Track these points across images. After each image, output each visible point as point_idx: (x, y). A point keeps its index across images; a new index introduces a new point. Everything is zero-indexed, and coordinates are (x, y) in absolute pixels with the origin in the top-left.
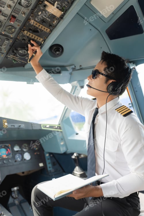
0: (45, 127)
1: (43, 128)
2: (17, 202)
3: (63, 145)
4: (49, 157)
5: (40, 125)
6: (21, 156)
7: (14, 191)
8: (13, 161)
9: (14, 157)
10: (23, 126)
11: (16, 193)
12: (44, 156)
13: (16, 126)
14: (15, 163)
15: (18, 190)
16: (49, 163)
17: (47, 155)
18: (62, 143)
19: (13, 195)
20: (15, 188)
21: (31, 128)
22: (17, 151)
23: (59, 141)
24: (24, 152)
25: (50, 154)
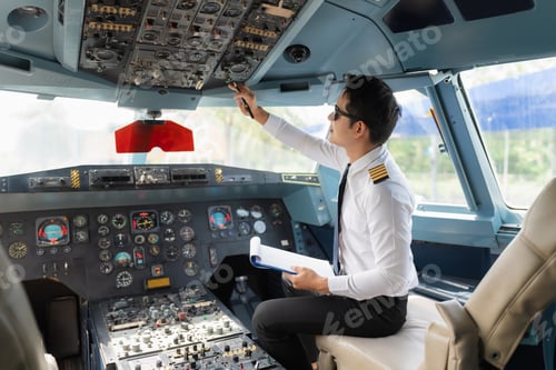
0: (289, 178)
1: (284, 181)
2: (244, 299)
3: (322, 212)
4: (300, 231)
5: (280, 174)
6: (249, 228)
7: (239, 282)
8: (236, 235)
9: (237, 228)
10: (248, 178)
11: (243, 285)
12: (291, 227)
13: (238, 178)
14: (239, 238)
15: (245, 281)
16: (300, 241)
17: (297, 226)
18: (321, 208)
19: (238, 287)
20: (242, 278)
21: (262, 182)
22: (243, 218)
23: (314, 204)
24: (255, 220)
25: (302, 224)
